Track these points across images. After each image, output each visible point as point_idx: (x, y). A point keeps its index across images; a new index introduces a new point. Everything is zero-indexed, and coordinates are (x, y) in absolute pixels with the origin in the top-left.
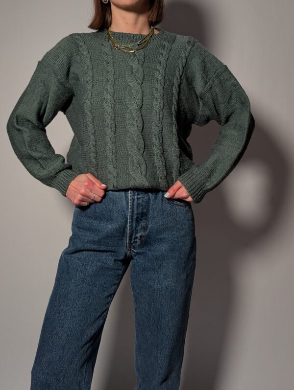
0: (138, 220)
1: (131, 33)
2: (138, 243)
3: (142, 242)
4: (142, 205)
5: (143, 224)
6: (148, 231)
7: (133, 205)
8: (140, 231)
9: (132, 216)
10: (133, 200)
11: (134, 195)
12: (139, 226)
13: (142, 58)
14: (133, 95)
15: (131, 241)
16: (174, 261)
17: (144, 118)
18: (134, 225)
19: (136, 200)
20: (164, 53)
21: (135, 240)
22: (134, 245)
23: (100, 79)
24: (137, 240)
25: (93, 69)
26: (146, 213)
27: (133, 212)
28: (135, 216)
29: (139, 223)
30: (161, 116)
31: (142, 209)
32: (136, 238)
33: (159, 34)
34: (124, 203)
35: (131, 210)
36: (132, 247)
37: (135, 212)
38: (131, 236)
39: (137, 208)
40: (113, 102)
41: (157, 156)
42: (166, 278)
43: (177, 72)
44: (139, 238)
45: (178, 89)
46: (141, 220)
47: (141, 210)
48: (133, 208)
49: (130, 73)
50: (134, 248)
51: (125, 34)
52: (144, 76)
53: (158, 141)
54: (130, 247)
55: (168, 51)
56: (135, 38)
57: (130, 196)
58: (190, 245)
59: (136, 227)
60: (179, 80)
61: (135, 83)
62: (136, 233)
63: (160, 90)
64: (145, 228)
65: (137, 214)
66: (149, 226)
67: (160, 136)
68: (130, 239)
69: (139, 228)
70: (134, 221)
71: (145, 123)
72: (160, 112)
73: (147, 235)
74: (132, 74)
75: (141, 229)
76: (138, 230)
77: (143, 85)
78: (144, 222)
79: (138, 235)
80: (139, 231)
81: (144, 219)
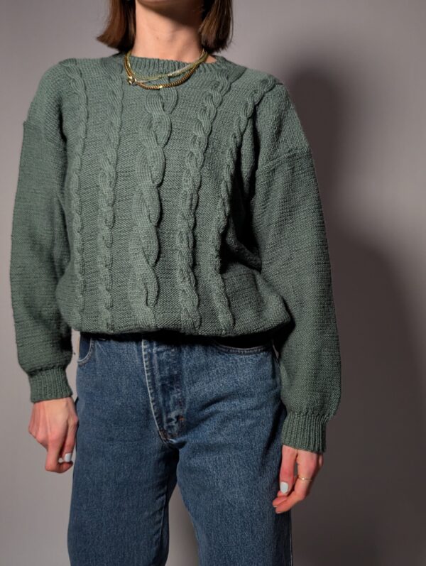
0: (166, 390)
1: (161, 58)
2: (176, 429)
3: (181, 426)
4: (168, 363)
5: (175, 395)
6: (187, 407)
7: (151, 365)
8: (174, 408)
9: (153, 384)
10: (151, 355)
11: (151, 347)
12: (170, 399)
13: (172, 100)
14: (146, 163)
15: (162, 427)
16: (240, 453)
17: (164, 203)
18: (161, 399)
19: (155, 355)
20: (216, 94)
21: (170, 424)
22: (169, 432)
23: (97, 135)
24: (173, 423)
25: (88, 117)
26: (177, 376)
27: (153, 376)
28: (159, 384)
29: (169, 395)
30: (194, 202)
31: (169, 370)
32: (170, 420)
33: (216, 63)
34: (138, 361)
35: (149, 374)
36: (169, 436)
37: (158, 376)
38: (160, 418)
39: (159, 369)
40: (113, 174)
41: (182, 270)
42: (228, 488)
43: (235, 127)
44: (175, 420)
45: (235, 155)
46: (172, 389)
47: (167, 372)
48: (151, 370)
49: (146, 126)
50: (173, 437)
51: (150, 60)
52: (171, 132)
53: (185, 245)
54: (166, 437)
55: (223, 92)
56: (166, 67)
57: (145, 350)
58: (271, 423)
59: (164, 401)
60: (238, 140)
61: (153, 142)
62: (168, 412)
63: (198, 155)
64: (180, 403)
65: (162, 379)
66: (188, 399)
67: (190, 235)
68: (161, 424)
69: (171, 403)
70: (159, 392)
71: (164, 212)
72: (192, 194)
73: (187, 413)
74: (150, 127)
75: (175, 404)
76: (169, 406)
77: (167, 147)
78: (178, 392)
79: (173, 415)
80: (171, 408)
81: (178, 387)
